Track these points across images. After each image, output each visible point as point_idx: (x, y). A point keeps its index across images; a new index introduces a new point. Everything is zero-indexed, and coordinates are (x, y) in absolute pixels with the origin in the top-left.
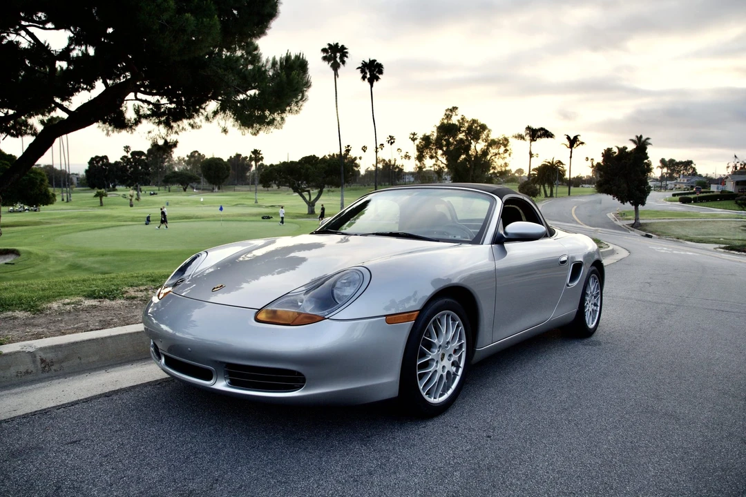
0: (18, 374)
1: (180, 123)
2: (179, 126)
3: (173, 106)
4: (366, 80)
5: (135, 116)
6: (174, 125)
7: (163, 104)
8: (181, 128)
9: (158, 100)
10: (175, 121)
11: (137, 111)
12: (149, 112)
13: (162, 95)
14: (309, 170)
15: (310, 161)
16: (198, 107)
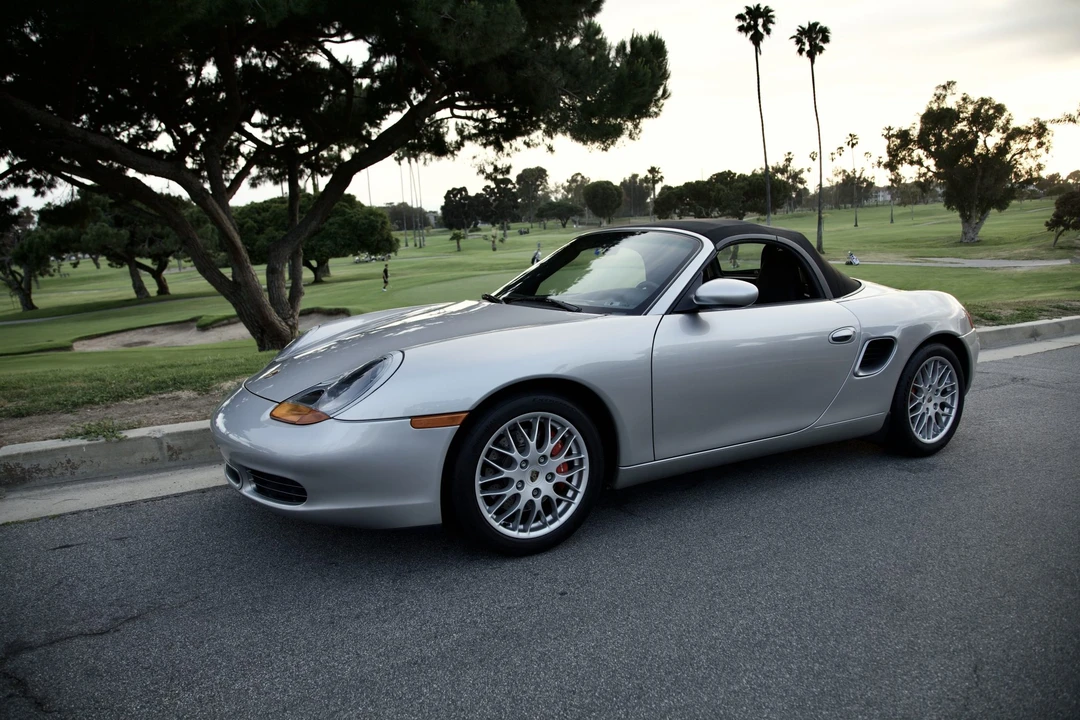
0: (144, 461)
1: (513, 142)
2: (511, 145)
3: (503, 120)
4: (804, 53)
5: (459, 138)
6: (506, 145)
7: (491, 119)
8: (513, 148)
9: (483, 114)
10: (507, 139)
11: (460, 132)
12: (474, 131)
13: (488, 107)
14: (722, 193)
15: (724, 179)
16: (534, 119)
